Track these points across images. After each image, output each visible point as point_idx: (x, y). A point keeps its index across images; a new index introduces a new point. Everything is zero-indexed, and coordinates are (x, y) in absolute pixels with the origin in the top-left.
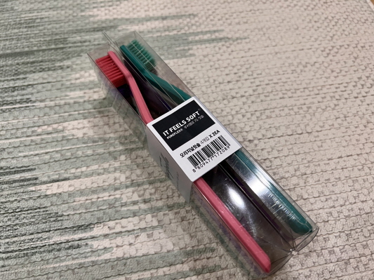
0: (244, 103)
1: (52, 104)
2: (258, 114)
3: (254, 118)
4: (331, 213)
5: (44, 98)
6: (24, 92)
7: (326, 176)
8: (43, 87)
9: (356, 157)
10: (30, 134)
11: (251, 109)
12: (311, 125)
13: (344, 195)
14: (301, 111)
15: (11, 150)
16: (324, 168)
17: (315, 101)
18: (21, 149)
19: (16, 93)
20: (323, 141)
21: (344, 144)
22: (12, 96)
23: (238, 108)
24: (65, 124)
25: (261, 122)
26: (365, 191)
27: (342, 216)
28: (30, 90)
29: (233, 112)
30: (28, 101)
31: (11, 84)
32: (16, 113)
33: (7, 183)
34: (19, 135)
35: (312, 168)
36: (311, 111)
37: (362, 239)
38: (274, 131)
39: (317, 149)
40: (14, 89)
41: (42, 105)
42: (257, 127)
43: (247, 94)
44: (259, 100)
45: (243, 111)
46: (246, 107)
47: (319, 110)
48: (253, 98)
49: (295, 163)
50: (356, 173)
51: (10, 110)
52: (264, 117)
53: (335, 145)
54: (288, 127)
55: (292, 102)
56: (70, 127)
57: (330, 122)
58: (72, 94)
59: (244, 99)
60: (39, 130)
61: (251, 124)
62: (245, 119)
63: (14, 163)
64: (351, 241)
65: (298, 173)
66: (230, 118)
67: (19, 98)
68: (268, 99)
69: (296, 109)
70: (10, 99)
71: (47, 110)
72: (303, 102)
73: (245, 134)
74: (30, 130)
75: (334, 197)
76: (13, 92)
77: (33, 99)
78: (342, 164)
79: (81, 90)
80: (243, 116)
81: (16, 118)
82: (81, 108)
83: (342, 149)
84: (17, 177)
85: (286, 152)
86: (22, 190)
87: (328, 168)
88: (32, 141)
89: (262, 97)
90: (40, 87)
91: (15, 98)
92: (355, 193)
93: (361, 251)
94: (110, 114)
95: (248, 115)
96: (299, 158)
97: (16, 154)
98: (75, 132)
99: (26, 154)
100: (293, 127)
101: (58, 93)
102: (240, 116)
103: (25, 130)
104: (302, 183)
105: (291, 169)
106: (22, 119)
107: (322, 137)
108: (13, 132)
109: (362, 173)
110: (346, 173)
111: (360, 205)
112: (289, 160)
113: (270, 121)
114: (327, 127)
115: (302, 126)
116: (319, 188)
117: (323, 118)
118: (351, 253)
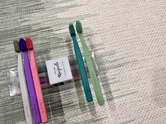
0: (109, 5)
1: (51, 8)
2: (113, 8)
3: (112, 9)
4: (134, 33)
5: (48, 7)
6: (41, 6)
7: (133, 24)
8: (47, 4)
9: (142, 18)
10: (47, 18)
11: (111, 6)
12: (129, 10)
13: (138, 29)
14: (126, 6)
15: (43, 23)
16: (132, 22)
17: (130, 3)
18: (45, 22)
19: (39, 6)
20: (132, 15)
21: (139, 15)
22: (38, 7)
23: (107, 6)
24: (57, 14)
25: (114, 10)
26: (144, 27)
27: (137, 34)
28: (43, 5)
29: (106, 8)
30: (43, 8)
31: (36, 3)
32: (41, 12)
33: (44, 31)
34: (44, 18)
35: (129, 22)
36: (129, 6)
37: (142, 39)
38: (118, 12)
39: (130, 17)
40: (38, 5)
41: (48, 9)
42: (113, 12)
43: (110, 2)
44: (113, 4)
45: (109, 7)
46: (110, 6)
47: (132, 5)
48: (111, 3)
49: (124, 21)
50: (141, 23)
51: (39, 11)
52: (115, 9)
53: (136, 15)
54: (122, 11)
55: (123, 3)
56: (58, 15)
57: (135, 9)
58: (56, 5)
59: (109, 4)
60: (49, 17)
61: (111, 11)
62: (110, 10)
63: (44, 26)
64: (139, 39)
65: (125, 24)
66: (105, 9)
67: (40, 7)
68: (116, 3)
69: (124, 6)
70: (37, 8)
71: (50, 11)
72: (126, 3)
73: (110, 14)
74: (46, 17)
75: (135, 29)
76: (38, 6)
77: (45, 7)
78: (138, 20)
79: (59, 4)
80: (109, 9)
81: (41, 13)
82: (60, 9)
83: (138, 16)
84: (47, 30)
85: (122, 18)
86: (49, 33)
87: (134, 22)
88: (48, 20)
89: (114, 3)
90: (46, 4)
91: (39, 8)
92: (141, 28)
93: (141, 42)
94: (69, 10)
95: (111, 8)
96: (125, 20)
97: (44, 24)
98: (60, 16)
99: (47, 23)
100: (124, 11)
101: (52, 5)
102: (108, 9)
103: (45, 17)
104: (126, 26)
105: (123, 23)
106: (43, 14)
107: (132, 13)
108: (42, 17)
109: (143, 22)
110: (139, 23)
111: (142, 31)
112: (122, 20)
113: (117, 10)
114: (134, 10)
115: (126, 11)
116: (131, 27)
117: (133, 8)
118: (139, 42)
